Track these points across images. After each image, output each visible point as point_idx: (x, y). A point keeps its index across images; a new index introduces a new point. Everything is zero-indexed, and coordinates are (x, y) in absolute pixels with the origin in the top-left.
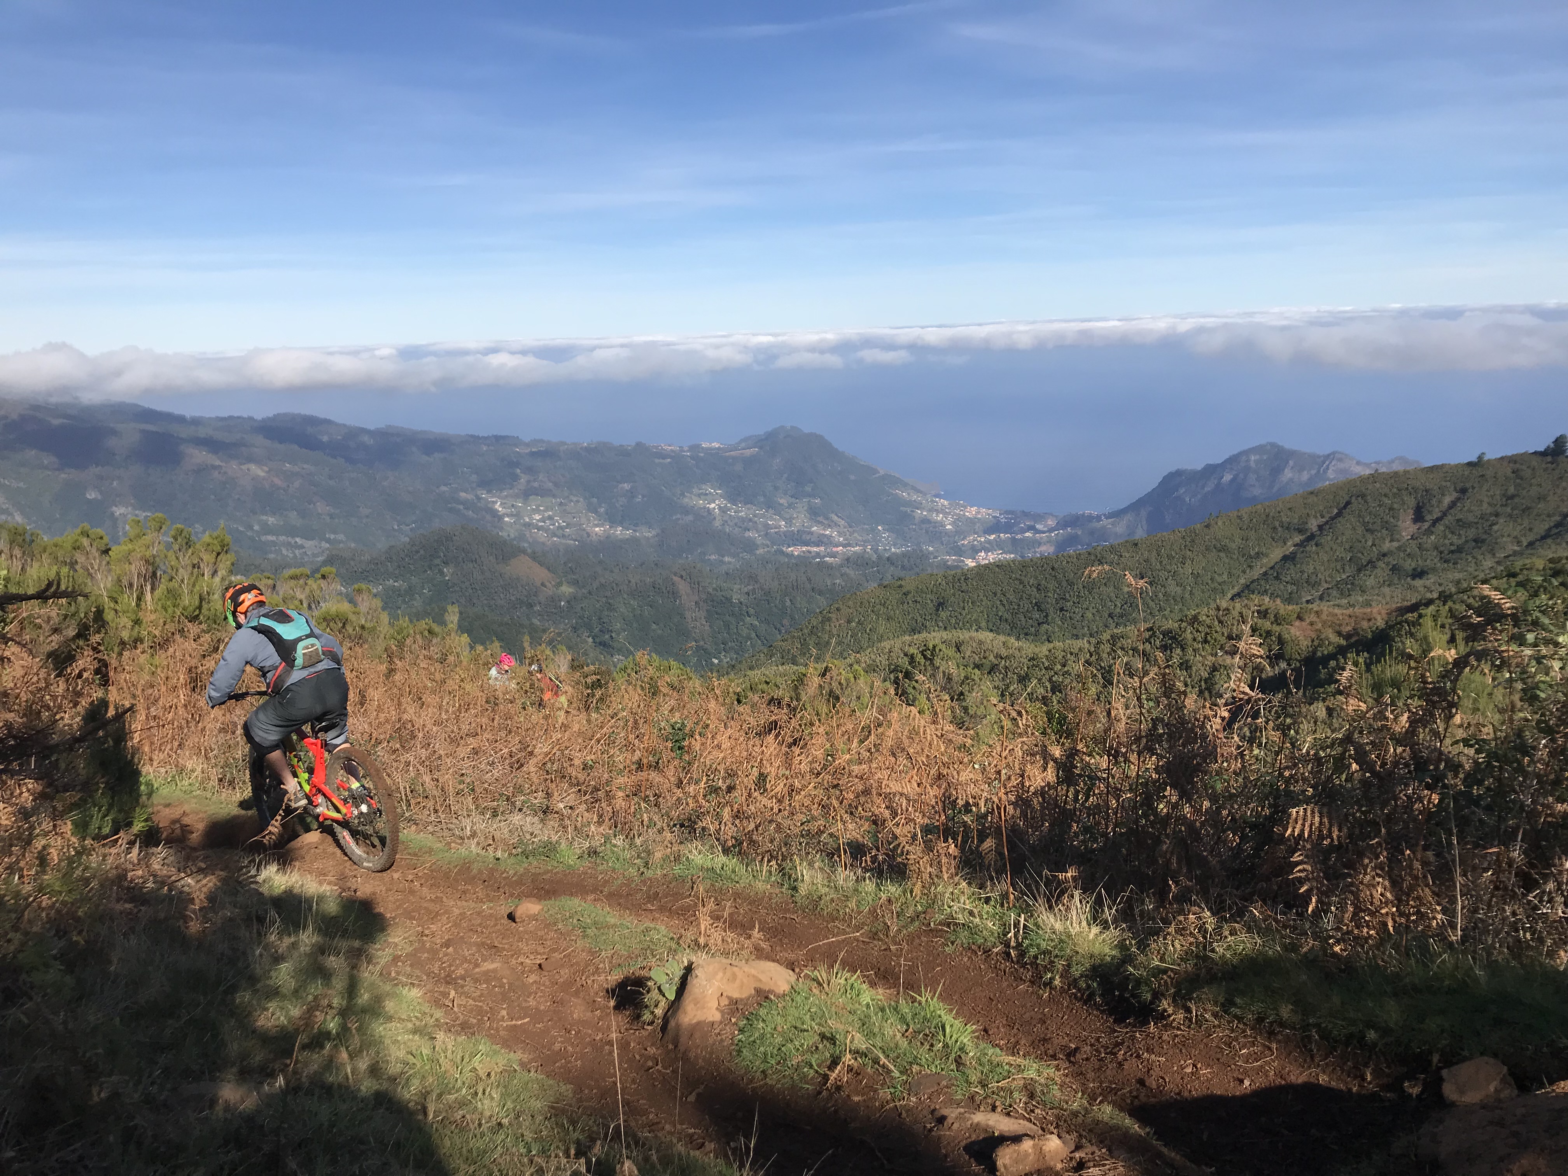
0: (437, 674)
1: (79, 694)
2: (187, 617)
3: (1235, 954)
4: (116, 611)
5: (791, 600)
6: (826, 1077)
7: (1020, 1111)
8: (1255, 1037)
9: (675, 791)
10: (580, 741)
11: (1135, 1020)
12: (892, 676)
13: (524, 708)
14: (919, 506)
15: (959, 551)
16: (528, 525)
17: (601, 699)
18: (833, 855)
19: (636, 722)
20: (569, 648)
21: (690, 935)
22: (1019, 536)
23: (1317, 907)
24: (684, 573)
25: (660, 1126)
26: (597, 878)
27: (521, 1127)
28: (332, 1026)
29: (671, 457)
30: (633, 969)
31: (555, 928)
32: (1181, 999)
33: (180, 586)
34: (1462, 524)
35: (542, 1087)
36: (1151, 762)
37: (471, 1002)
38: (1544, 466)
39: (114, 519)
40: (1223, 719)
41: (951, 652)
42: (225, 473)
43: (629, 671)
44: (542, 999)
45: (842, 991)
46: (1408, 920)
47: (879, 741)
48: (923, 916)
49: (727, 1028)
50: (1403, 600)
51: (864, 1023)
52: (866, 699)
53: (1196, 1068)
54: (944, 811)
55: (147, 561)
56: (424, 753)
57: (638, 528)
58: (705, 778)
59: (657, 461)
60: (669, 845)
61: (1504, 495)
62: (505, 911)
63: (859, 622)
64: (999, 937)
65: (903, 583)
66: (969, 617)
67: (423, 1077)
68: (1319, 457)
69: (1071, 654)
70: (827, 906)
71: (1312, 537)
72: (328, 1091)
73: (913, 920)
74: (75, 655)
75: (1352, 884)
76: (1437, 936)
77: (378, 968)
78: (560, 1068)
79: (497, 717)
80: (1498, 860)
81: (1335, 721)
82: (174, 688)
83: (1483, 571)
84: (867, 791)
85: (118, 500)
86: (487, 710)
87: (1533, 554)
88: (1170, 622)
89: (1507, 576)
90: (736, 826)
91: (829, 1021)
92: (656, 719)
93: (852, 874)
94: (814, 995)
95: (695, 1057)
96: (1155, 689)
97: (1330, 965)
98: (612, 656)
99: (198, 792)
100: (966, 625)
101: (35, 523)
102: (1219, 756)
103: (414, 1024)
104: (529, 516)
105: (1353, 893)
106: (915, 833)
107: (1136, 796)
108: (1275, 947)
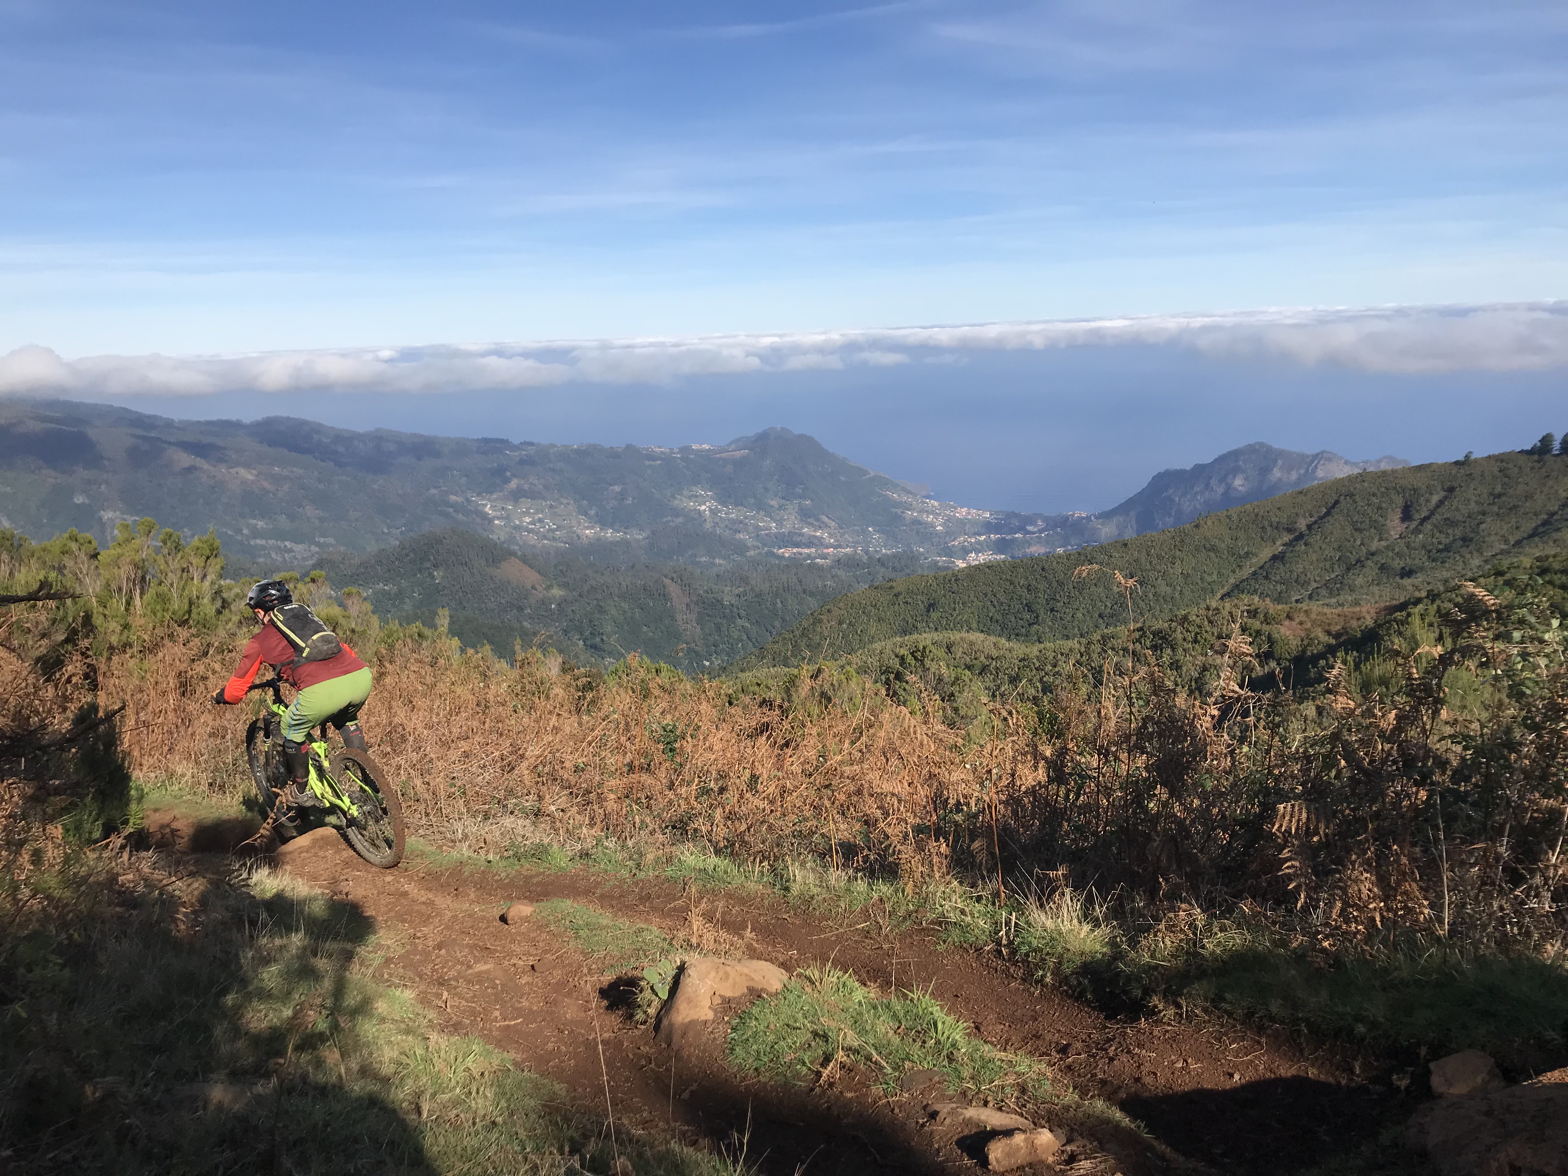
0: (428, 677)
1: (68, 699)
2: (176, 622)
3: (1225, 950)
4: (105, 616)
5: (782, 602)
6: (819, 1074)
7: (1012, 1106)
8: (1244, 1032)
9: (667, 793)
10: (571, 743)
11: (1125, 1016)
12: (883, 678)
13: (515, 711)
14: (910, 507)
15: (949, 552)
16: (517, 528)
17: (593, 702)
18: (825, 855)
19: (627, 724)
20: (561, 651)
21: (681, 934)
22: (1008, 537)
23: (1306, 902)
24: (674, 575)
25: (654, 1123)
26: (589, 880)
27: (515, 1125)
28: (322, 1026)
29: (661, 459)
30: (626, 970)
31: (548, 930)
32: (1172, 996)
33: (170, 590)
34: (1451, 523)
35: (537, 1087)
36: (1141, 761)
37: (464, 1003)
38: (1530, 464)
39: (102, 525)
40: (1213, 717)
41: (941, 653)
42: (214, 476)
43: (620, 673)
44: (535, 1000)
45: (834, 989)
46: (1396, 914)
47: (871, 742)
48: (915, 914)
49: (720, 1026)
50: (1393, 599)
51: (857, 1022)
52: (858, 700)
53: (1187, 1063)
54: (935, 811)
55: (136, 566)
56: (415, 757)
57: (628, 531)
58: (696, 780)
59: (647, 463)
60: (661, 847)
61: (1491, 494)
62: (497, 913)
63: (850, 624)
64: (991, 936)
65: (894, 584)
66: (959, 618)
67: (417, 1076)
68: (1308, 456)
69: (1062, 654)
70: (819, 906)
71: (1301, 536)
72: (322, 1091)
73: (905, 919)
74: (63, 661)
75: (1340, 880)
76: (1425, 930)
77: (371, 970)
78: (553, 1067)
79: (487, 720)
80: (1485, 855)
81: (1324, 720)
82: (164, 693)
83: (1471, 569)
84: (859, 792)
85: (105, 504)
86: (478, 713)
87: (1520, 553)
88: (1160, 622)
89: (1494, 574)
90: (728, 827)
91: (821, 1019)
92: (648, 721)
93: (844, 874)
94: (807, 994)
95: (688, 1056)
96: (1145, 688)
97: (1319, 960)
98: (603, 659)
99: (189, 797)
100: (957, 626)
101: (22, 527)
102: (1208, 754)
103: (407, 1025)
104: (520, 519)
105: (1341, 888)
106: (906, 833)
107: (1127, 795)
108: (1265, 942)
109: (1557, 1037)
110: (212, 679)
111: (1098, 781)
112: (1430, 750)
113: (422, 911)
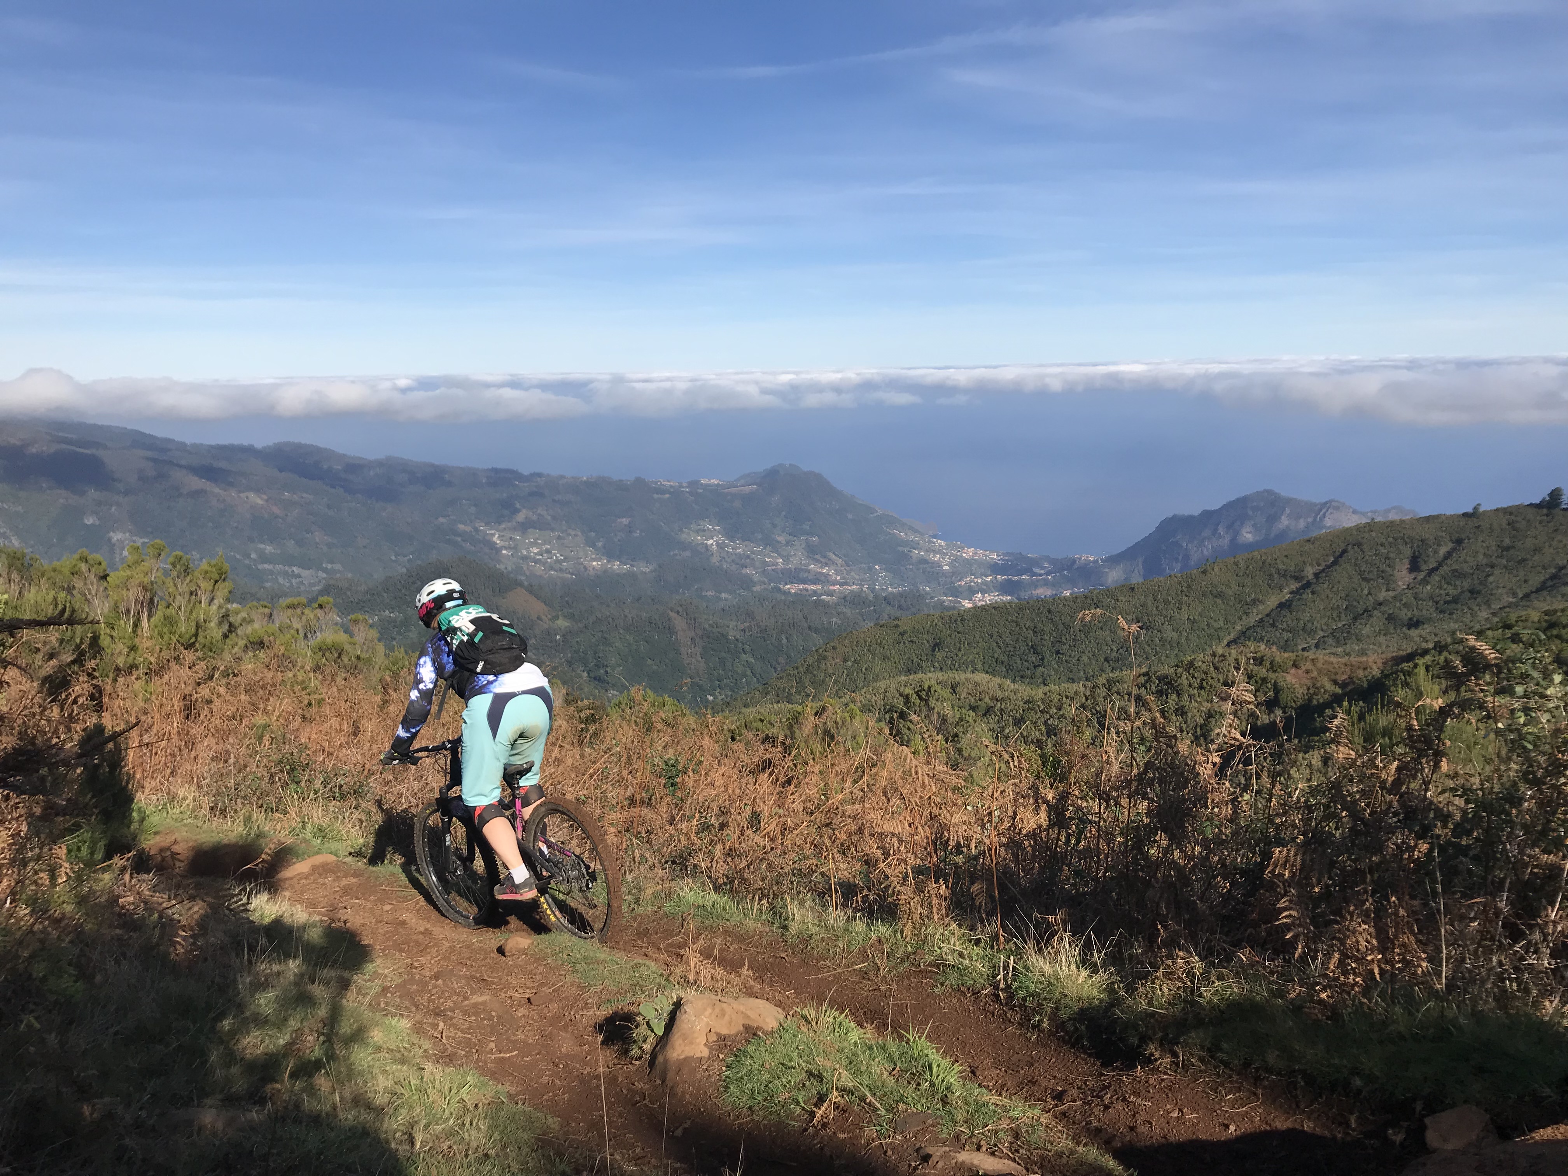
1: (72, 719)
2: (183, 645)
3: (1223, 999)
4: (112, 637)
5: (787, 638)
6: (812, 1114)
7: (1005, 1151)
8: (1241, 1083)
9: (667, 827)
10: (573, 775)
11: (1122, 1064)
12: (887, 716)
14: (916, 546)
15: (956, 592)
16: (525, 558)
17: (595, 734)
18: (825, 894)
19: (629, 757)
20: (564, 683)
21: (678, 971)
22: (1015, 579)
23: (1304, 952)
24: (680, 609)
25: (647, 1160)
27: (507, 1159)
28: (318, 1052)
29: (670, 493)
30: (622, 1005)
31: (545, 963)
32: (1168, 1045)
33: (178, 613)
34: (1458, 574)
35: (529, 1119)
36: (1142, 806)
37: (460, 1034)
38: (1539, 518)
39: (112, 546)
40: (1214, 764)
41: (946, 693)
42: (224, 500)
43: (623, 706)
44: (531, 1033)
45: (830, 1029)
46: (1393, 966)
47: (873, 782)
48: (913, 956)
49: (715, 1064)
50: (1399, 650)
51: (851, 1061)
52: (861, 739)
53: (1182, 1112)
54: (936, 852)
55: (145, 589)
56: (416, 785)
57: (635, 563)
58: (697, 815)
59: (656, 496)
60: (660, 882)
61: (1499, 546)
62: (495, 944)
63: (855, 662)
64: (988, 979)
65: (899, 623)
66: (965, 658)
67: (411, 1106)
68: (1315, 505)
69: (1067, 697)
70: (817, 946)
71: (1308, 584)
72: (316, 1120)
73: (903, 960)
74: (70, 681)
75: (1339, 931)
76: (1422, 983)
77: (367, 998)
78: (547, 1101)
80: (1484, 911)
81: (1330, 769)
82: (168, 716)
83: (1479, 622)
84: (860, 831)
85: (115, 525)
87: (1528, 606)
88: (1166, 667)
89: (1502, 627)
90: (728, 864)
91: (816, 1059)
92: (650, 755)
93: (843, 913)
94: (802, 1033)
95: (683, 1092)
96: (1148, 733)
97: (1316, 1011)
98: (606, 691)
99: (189, 820)
100: (962, 666)
101: (32, 547)
102: (1209, 801)
103: (403, 1055)
104: (527, 549)
105: (1339, 939)
106: (906, 873)
107: (1127, 841)
108: (1262, 993)
109: (1552, 1094)
110: (217, 703)
111: (1099, 826)
112: (1431, 803)
113: (420, 941)
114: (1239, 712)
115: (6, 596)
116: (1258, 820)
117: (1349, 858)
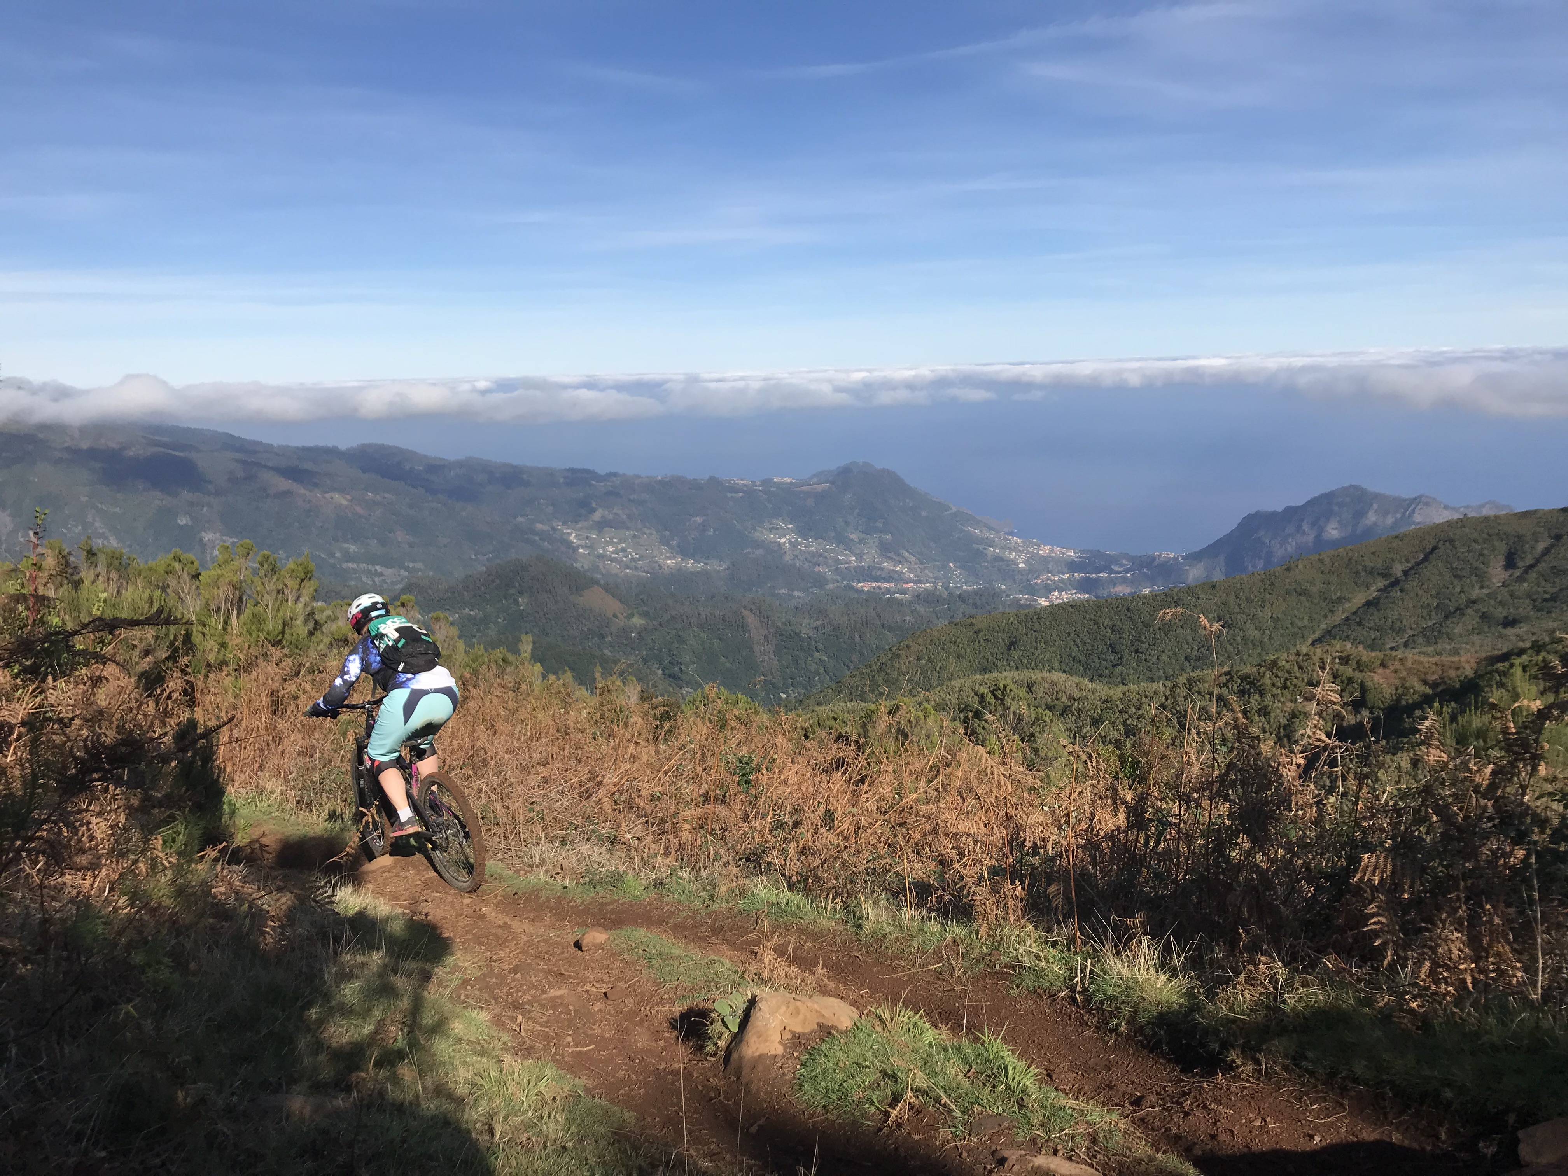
0: (510, 703)
1: (166, 713)
2: (270, 642)
3: (1307, 1006)
4: (203, 634)
5: (860, 636)
6: (887, 1114)
7: (1082, 1156)
8: (1326, 1093)
9: (741, 825)
10: (648, 772)
11: (1202, 1070)
12: (962, 715)
13: (594, 738)
14: (992, 544)
15: (1032, 590)
16: (602, 557)
17: (670, 731)
18: (899, 894)
19: (703, 755)
20: (639, 680)
21: (753, 968)
22: (1093, 577)
23: (1393, 960)
24: (753, 607)
25: (722, 1156)
26: (662, 909)
27: (585, 1151)
28: (401, 1042)
29: (744, 492)
30: (697, 1001)
31: (621, 958)
32: (1250, 1052)
33: (265, 611)
34: (1556, 571)
35: (606, 1113)
36: (1224, 809)
37: (538, 1027)
39: (203, 545)
40: (1299, 766)
41: (1022, 692)
42: (310, 500)
43: (697, 704)
44: (607, 1028)
45: (904, 1029)
46: (1487, 976)
47: (947, 781)
48: (988, 957)
49: (789, 1062)
50: (1493, 649)
51: (926, 1063)
52: (935, 738)
53: (1265, 1121)
54: (1012, 853)
55: (234, 587)
56: (495, 780)
57: (708, 562)
58: (771, 813)
59: (729, 495)
60: (735, 879)
62: (572, 939)
63: (929, 660)
64: (1065, 982)
65: (974, 621)
66: (1041, 657)
67: (491, 1097)
68: (1405, 500)
69: (1146, 697)
70: (891, 945)
71: (1396, 583)
72: (400, 1109)
73: (978, 962)
74: (165, 676)
75: (1430, 938)
76: (1517, 994)
77: (448, 991)
78: (623, 1095)
79: (567, 746)
81: (1420, 772)
82: (257, 711)
84: (935, 831)
85: (207, 525)
86: (558, 739)
88: (1249, 666)
90: (802, 862)
91: (891, 1059)
92: (724, 752)
93: (917, 914)
94: (877, 1033)
95: (758, 1090)
96: (1230, 734)
97: (1406, 1021)
98: (681, 688)
99: (277, 813)
100: (1037, 665)
101: (130, 546)
102: (1293, 803)
103: (483, 1047)
104: (603, 548)
105: (1430, 948)
106: (982, 874)
107: (1208, 843)
108: (1349, 1000)
110: (303, 698)
111: (1179, 828)
112: (1528, 807)
113: (500, 934)
114: (1324, 713)
115: (105, 595)
116: (1344, 822)
117: (1441, 864)
